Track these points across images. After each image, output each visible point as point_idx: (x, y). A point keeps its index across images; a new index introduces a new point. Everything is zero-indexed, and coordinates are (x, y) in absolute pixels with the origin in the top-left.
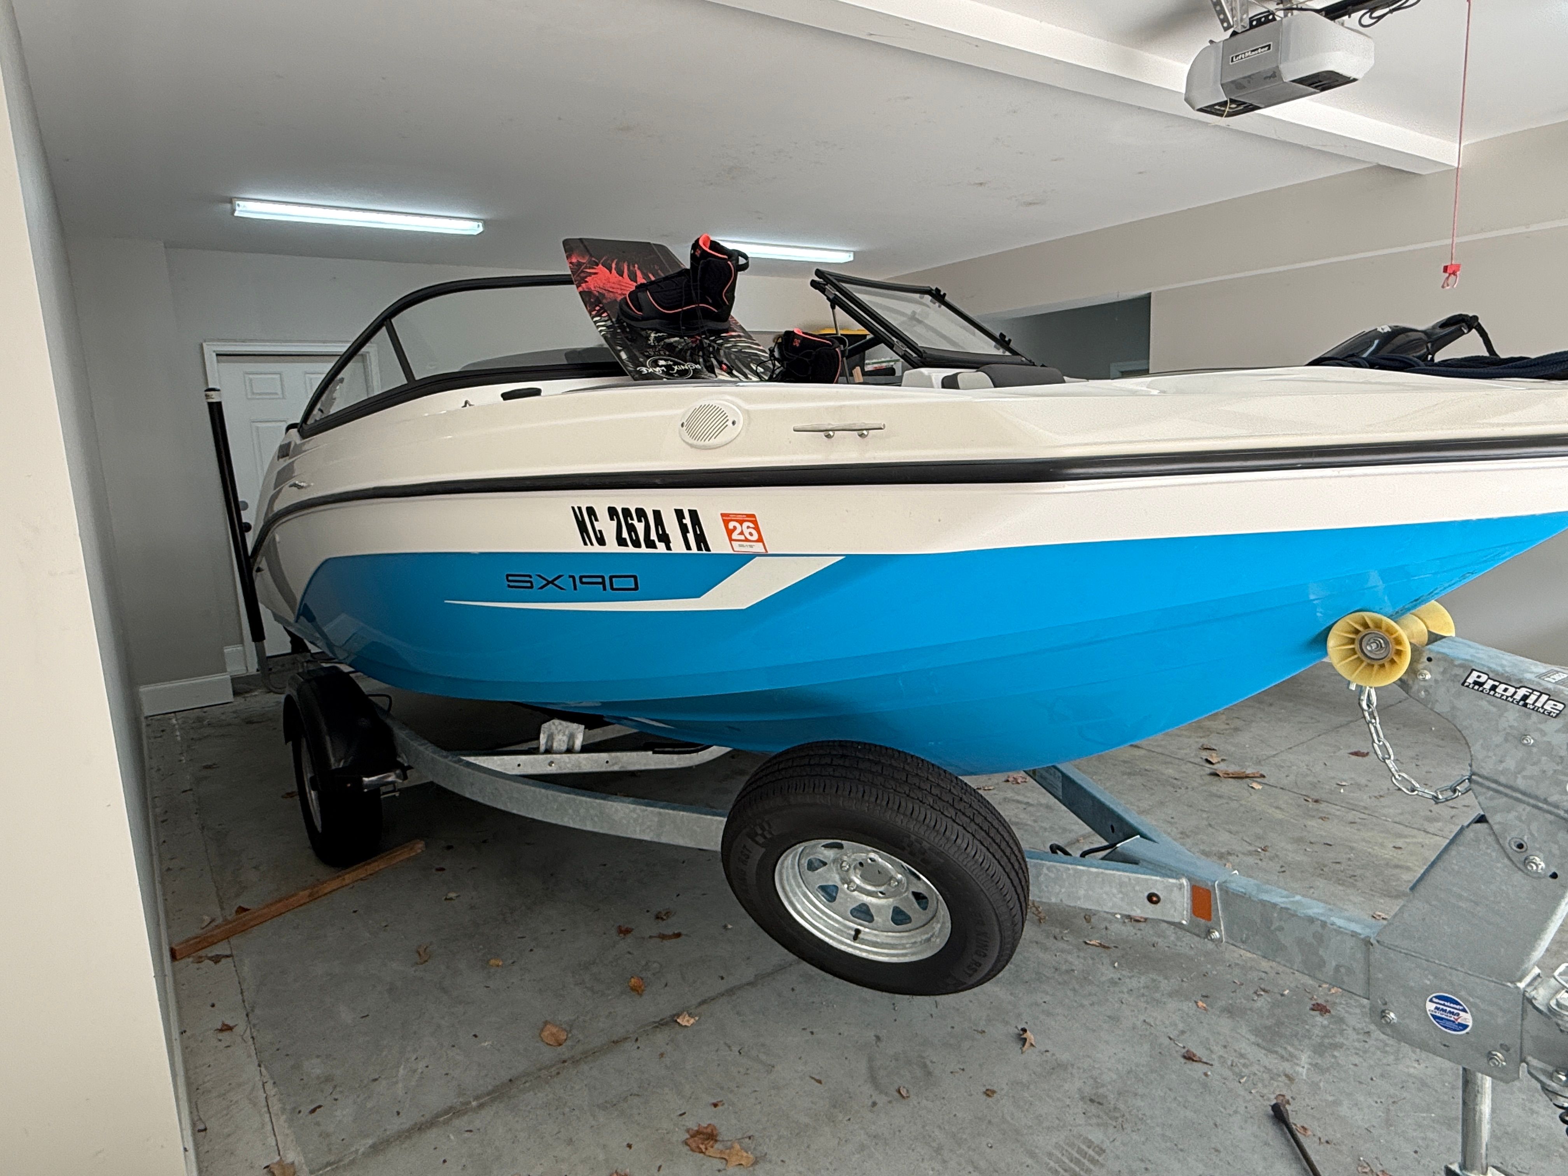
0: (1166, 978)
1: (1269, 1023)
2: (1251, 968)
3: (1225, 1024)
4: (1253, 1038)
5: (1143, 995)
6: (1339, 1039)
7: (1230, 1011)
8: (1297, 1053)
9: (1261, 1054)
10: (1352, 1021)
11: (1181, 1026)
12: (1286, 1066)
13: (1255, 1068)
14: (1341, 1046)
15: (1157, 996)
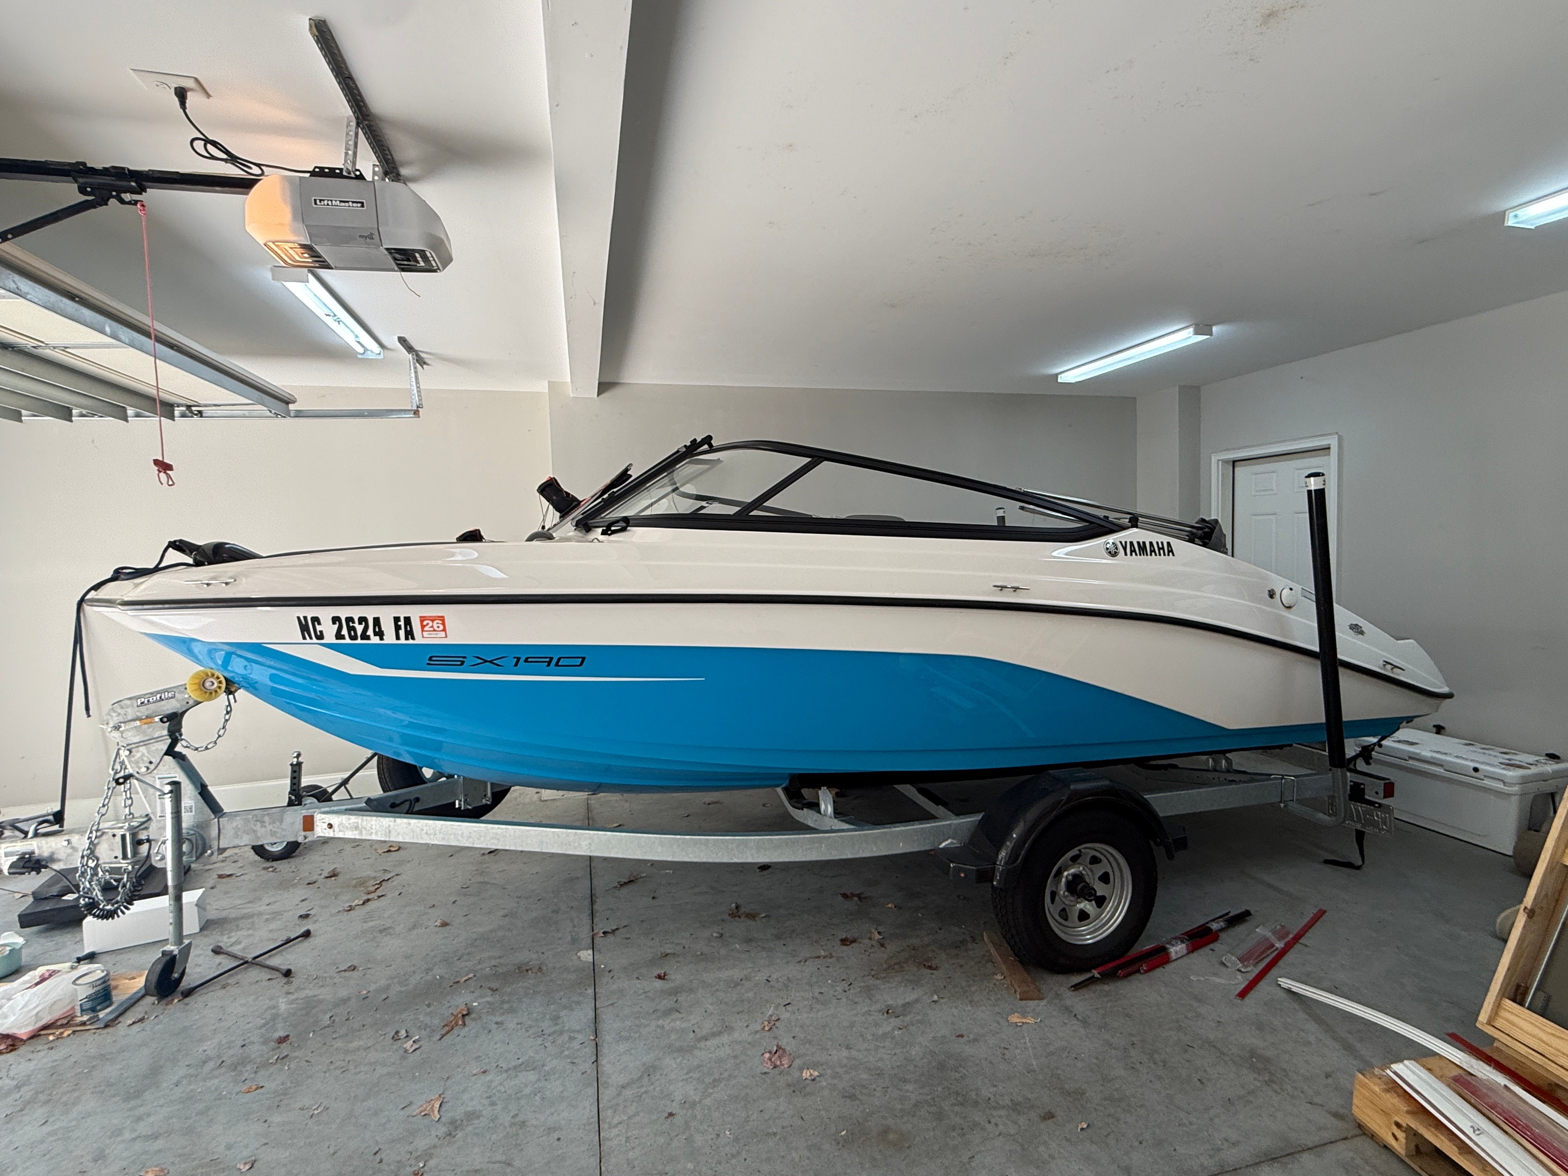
0: (400, 992)
1: (314, 1011)
2: (347, 1035)
3: (343, 993)
4: (320, 997)
5: (404, 975)
6: (263, 1030)
7: (345, 1001)
8: (288, 1006)
9: (310, 993)
10: (257, 1047)
11: (367, 976)
12: (291, 997)
13: (311, 986)
14: (260, 1028)
15: (396, 980)
